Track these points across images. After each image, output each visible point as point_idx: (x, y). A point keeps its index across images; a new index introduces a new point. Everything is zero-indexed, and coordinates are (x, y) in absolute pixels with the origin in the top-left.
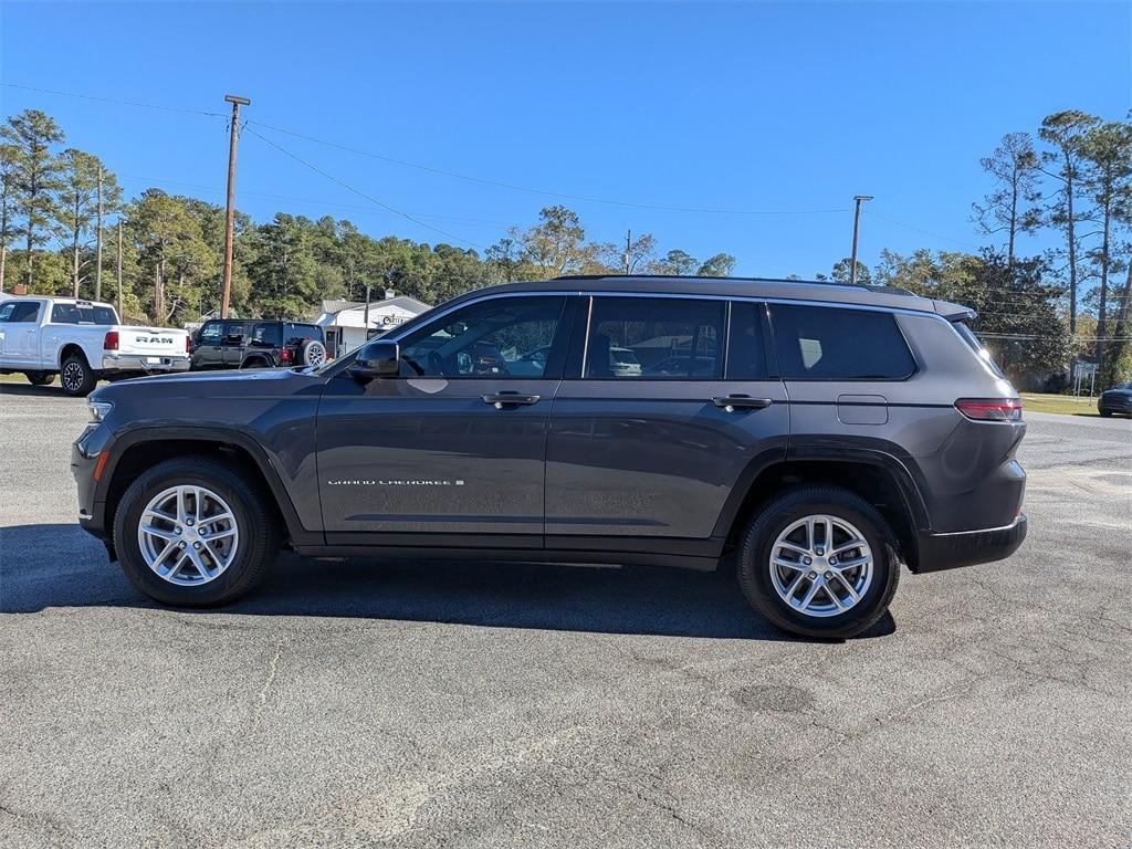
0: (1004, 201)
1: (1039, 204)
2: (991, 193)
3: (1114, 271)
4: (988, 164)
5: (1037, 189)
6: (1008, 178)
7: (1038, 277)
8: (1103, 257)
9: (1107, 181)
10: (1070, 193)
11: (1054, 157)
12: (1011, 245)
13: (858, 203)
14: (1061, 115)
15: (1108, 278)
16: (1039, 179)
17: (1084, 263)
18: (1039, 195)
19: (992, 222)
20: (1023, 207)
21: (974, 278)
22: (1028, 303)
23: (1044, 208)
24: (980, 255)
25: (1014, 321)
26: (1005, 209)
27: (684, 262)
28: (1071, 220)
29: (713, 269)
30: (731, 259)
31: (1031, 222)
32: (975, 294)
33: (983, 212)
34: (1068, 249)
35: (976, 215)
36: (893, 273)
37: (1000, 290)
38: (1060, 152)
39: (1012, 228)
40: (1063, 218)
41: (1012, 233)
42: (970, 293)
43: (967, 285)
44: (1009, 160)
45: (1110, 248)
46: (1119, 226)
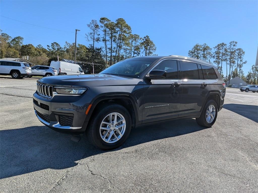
0: (92, 34)
1: (99, 36)
2: (89, 32)
3: (113, 52)
4: (89, 26)
5: (98, 33)
6: (93, 30)
7: (100, 52)
8: (111, 49)
9: (111, 34)
10: (105, 35)
11: (103, 27)
12: (94, 44)
13: (76, 31)
14: (104, 18)
15: (112, 54)
16: (98, 31)
17: (108, 50)
18: (99, 34)
19: (90, 39)
20: (96, 36)
21: (88, 51)
22: (99, 57)
23: (101, 38)
24: (89, 46)
25: (97, 61)
26: (92, 36)
27: (7, 37)
28: (106, 41)
29: (17, 40)
30: (22, 38)
31: (98, 40)
32: (89, 54)
33: (88, 36)
34: (105, 47)
35: (86, 37)
36: (68, 48)
37: (94, 54)
38: (104, 26)
39: (94, 41)
40: (104, 40)
41: (94, 42)
42: (88, 54)
43: (87, 52)
44: (93, 25)
45: (112, 48)
46: (114, 43)
